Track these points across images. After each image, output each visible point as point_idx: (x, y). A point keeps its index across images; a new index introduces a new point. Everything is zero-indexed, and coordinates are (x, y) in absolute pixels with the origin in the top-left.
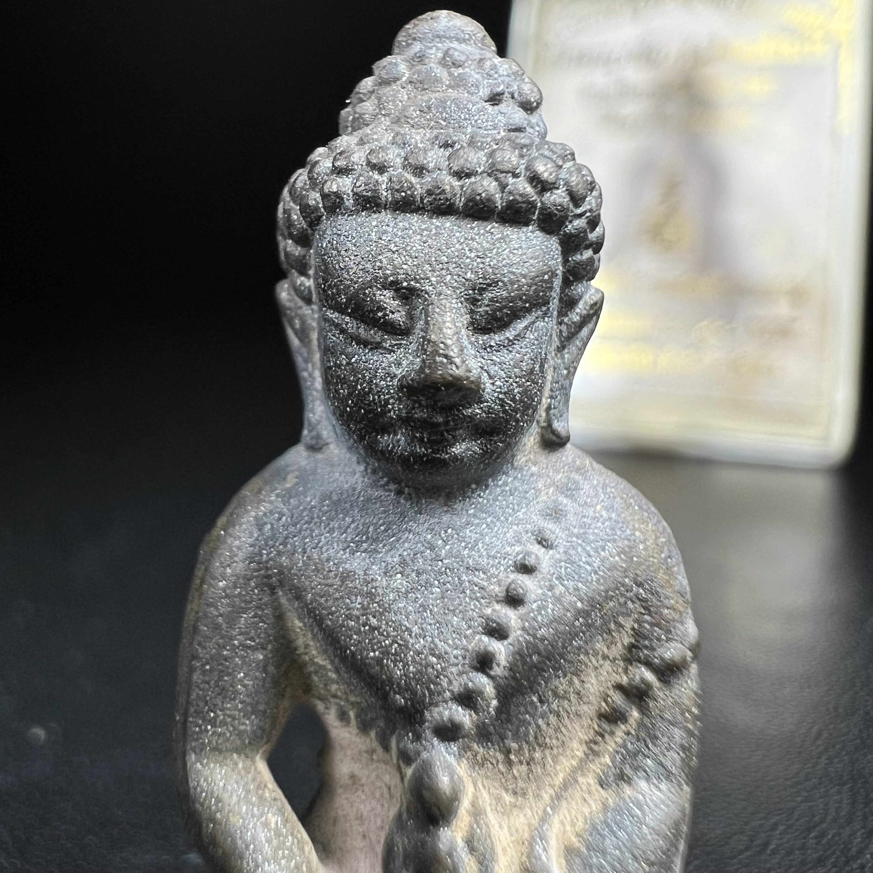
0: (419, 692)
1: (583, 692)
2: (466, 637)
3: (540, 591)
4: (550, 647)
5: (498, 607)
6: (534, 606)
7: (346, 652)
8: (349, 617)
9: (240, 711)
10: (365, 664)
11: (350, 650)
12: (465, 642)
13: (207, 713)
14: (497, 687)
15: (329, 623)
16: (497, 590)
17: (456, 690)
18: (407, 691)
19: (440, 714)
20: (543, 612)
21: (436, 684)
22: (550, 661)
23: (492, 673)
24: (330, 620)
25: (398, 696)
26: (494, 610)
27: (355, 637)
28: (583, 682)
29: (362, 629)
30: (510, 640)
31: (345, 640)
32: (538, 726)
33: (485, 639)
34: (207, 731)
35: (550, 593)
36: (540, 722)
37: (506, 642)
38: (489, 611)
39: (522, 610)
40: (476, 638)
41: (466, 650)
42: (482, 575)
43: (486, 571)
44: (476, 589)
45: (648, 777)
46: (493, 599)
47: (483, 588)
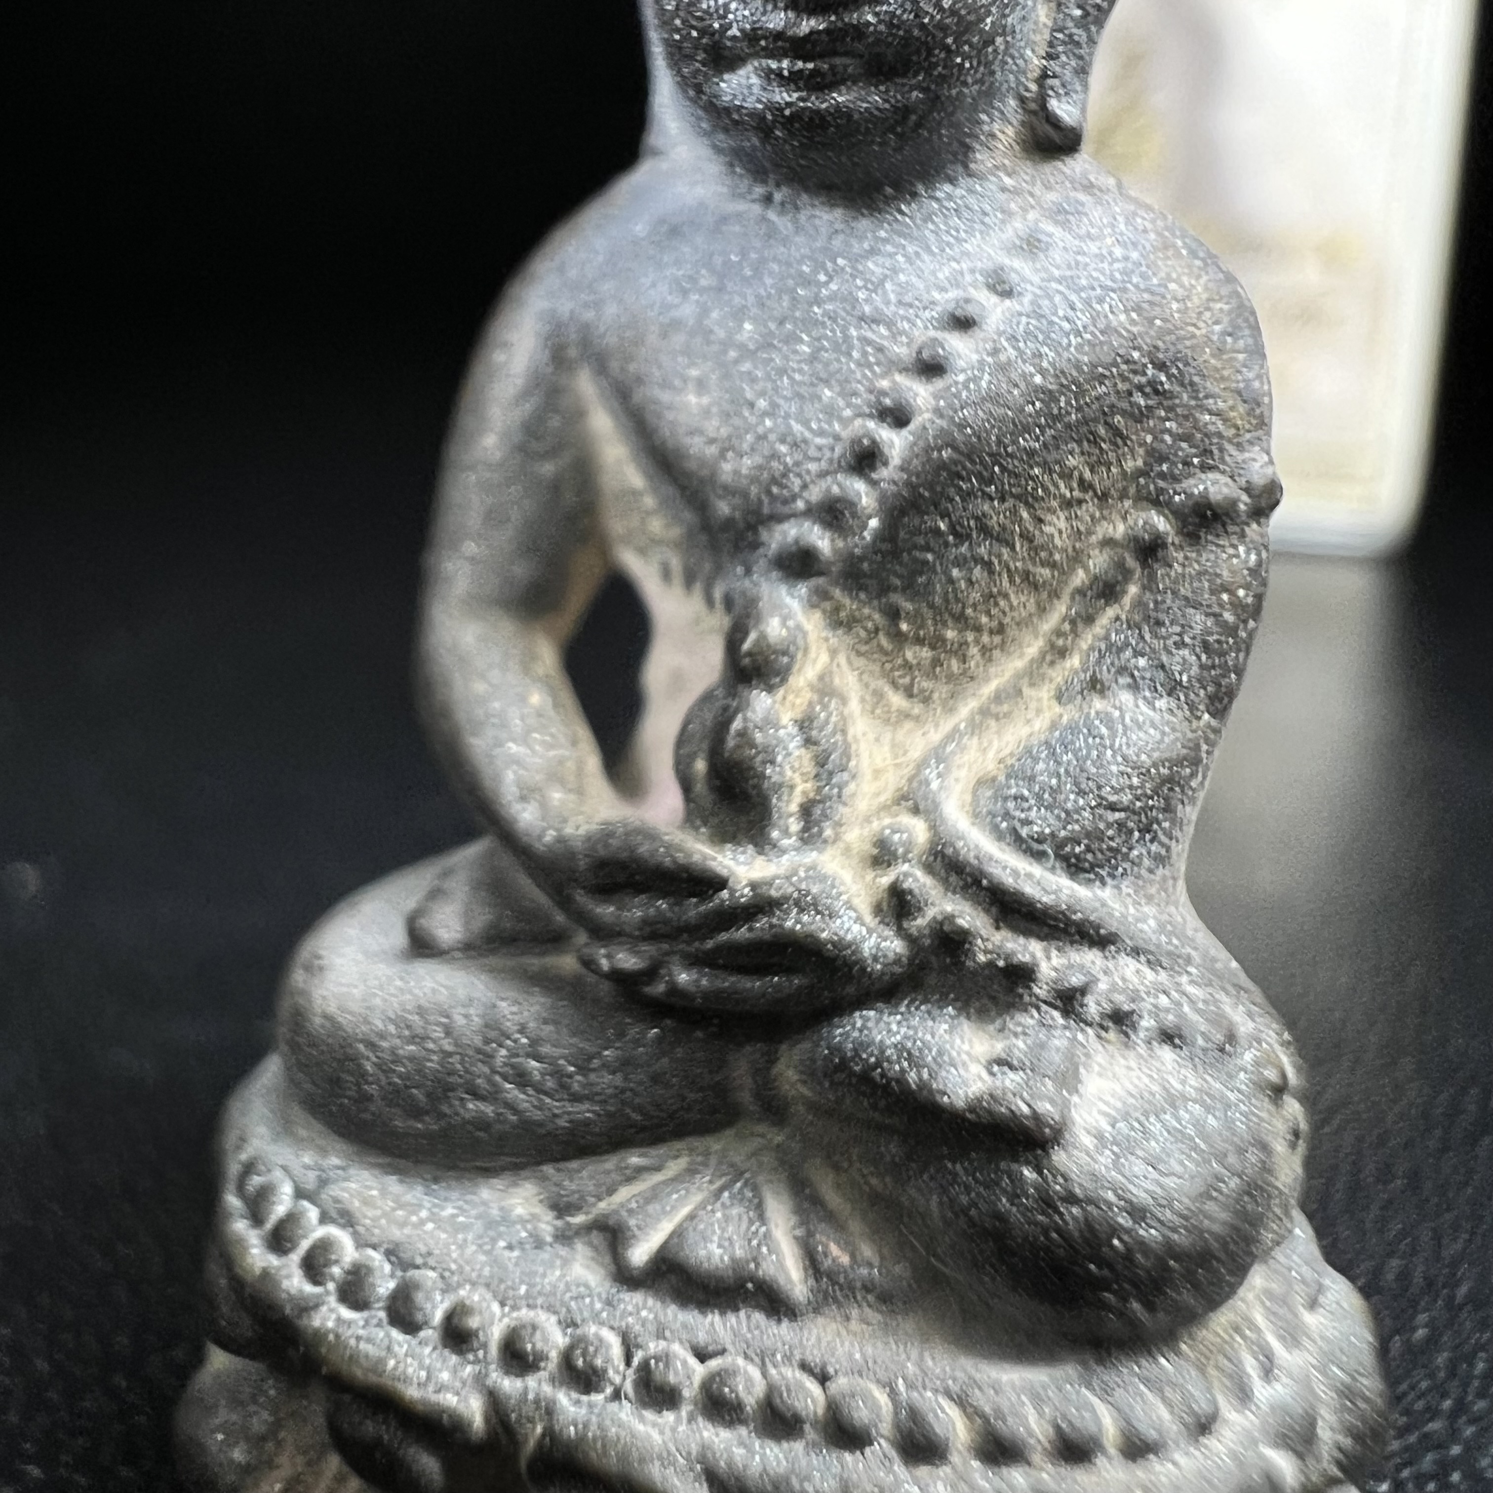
0: (753, 496)
1: (1039, 540)
2: (841, 420)
3: (975, 357)
4: (974, 439)
5: (898, 378)
6: (961, 378)
12: (836, 426)
14: (883, 499)
16: (902, 351)
17: (812, 498)
18: (734, 494)
19: (784, 533)
20: (972, 386)
22: (973, 462)
23: (875, 476)
25: (720, 503)
26: (894, 382)
28: (1041, 521)
30: (912, 426)
32: (951, 581)
33: (871, 424)
35: (990, 360)
36: (955, 572)
37: (905, 432)
38: (885, 384)
39: (939, 384)
40: (858, 422)
41: (837, 438)
42: (883, 330)
43: (890, 324)
44: (869, 349)
45: (1135, 687)
46: (894, 365)
47: (880, 349)
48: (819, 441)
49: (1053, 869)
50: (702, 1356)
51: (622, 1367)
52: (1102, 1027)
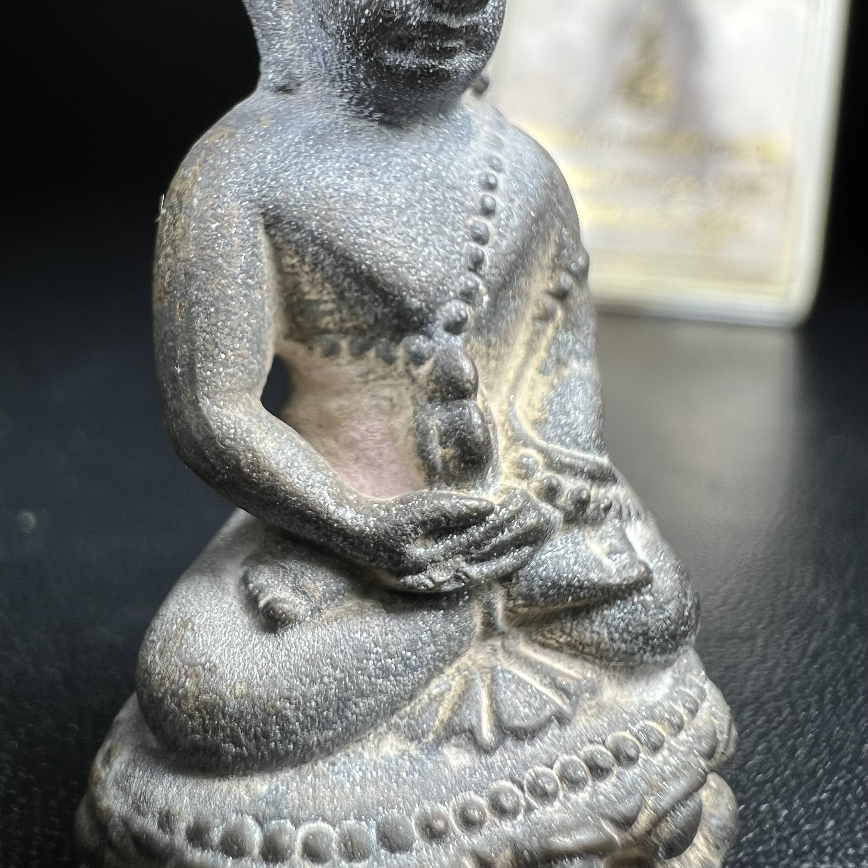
0: (432, 293)
2: (458, 244)
3: (503, 204)
5: (476, 218)
6: (503, 216)
7: (360, 267)
8: (360, 235)
9: (248, 349)
10: (382, 275)
11: (366, 264)
12: (457, 248)
13: (218, 354)
14: (488, 284)
15: (340, 243)
16: (472, 204)
17: (458, 290)
18: (421, 293)
19: (449, 311)
20: (511, 220)
21: (443, 285)
23: (481, 273)
24: (341, 240)
25: (414, 300)
26: (474, 220)
27: (369, 252)
29: (374, 243)
30: (490, 244)
31: (359, 257)
32: (507, 323)
33: (474, 245)
34: (220, 374)
35: (510, 205)
36: (509, 318)
37: (488, 246)
38: (470, 222)
39: (495, 220)
40: (466, 244)
41: (461, 255)
42: (458, 193)
43: (460, 190)
44: (457, 204)
46: (471, 212)
47: (462, 204)
48: (453, 257)
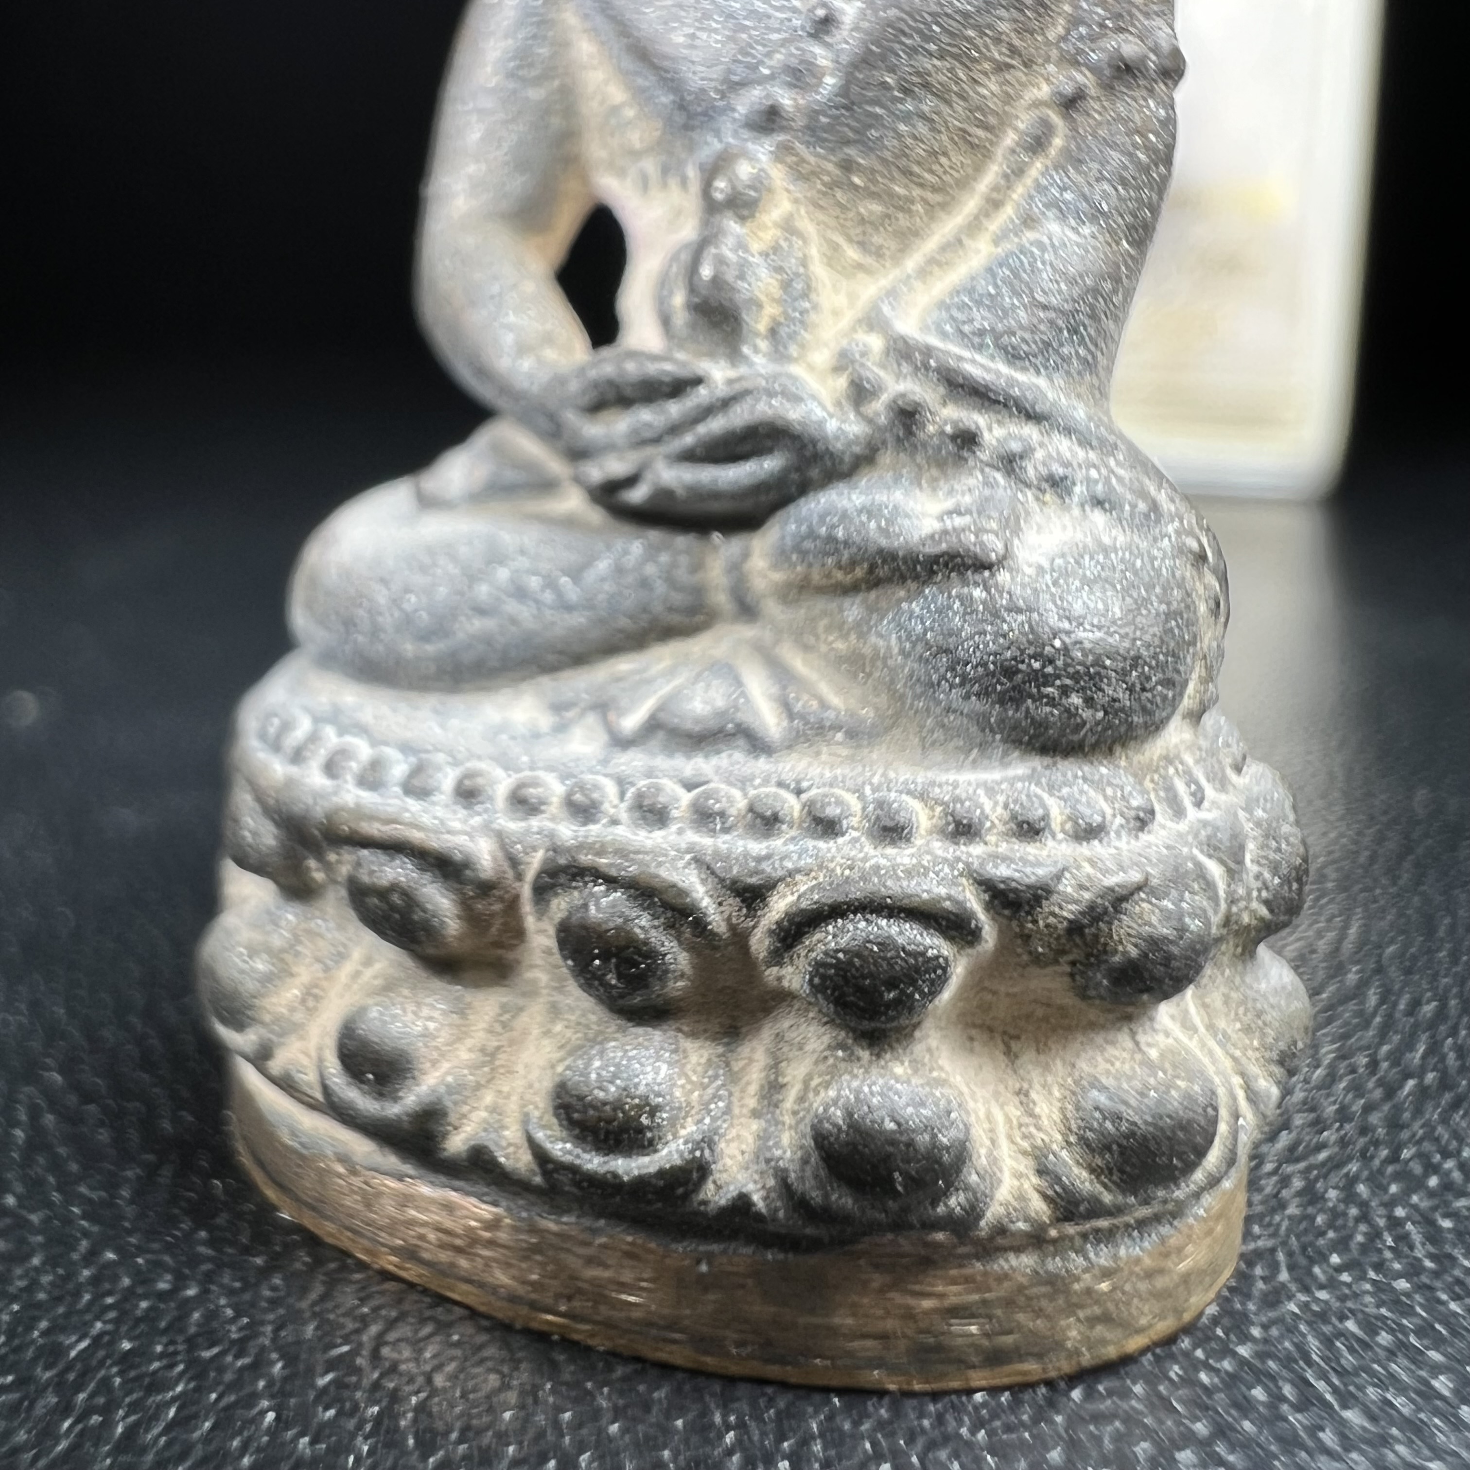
1: (974, 101)
22: (914, 19)
23: (829, 40)
41: (795, 11)
45: (1062, 217)
48: (779, 15)
49: (992, 358)
50: (689, 786)
51: (616, 801)
52: (1040, 489)
